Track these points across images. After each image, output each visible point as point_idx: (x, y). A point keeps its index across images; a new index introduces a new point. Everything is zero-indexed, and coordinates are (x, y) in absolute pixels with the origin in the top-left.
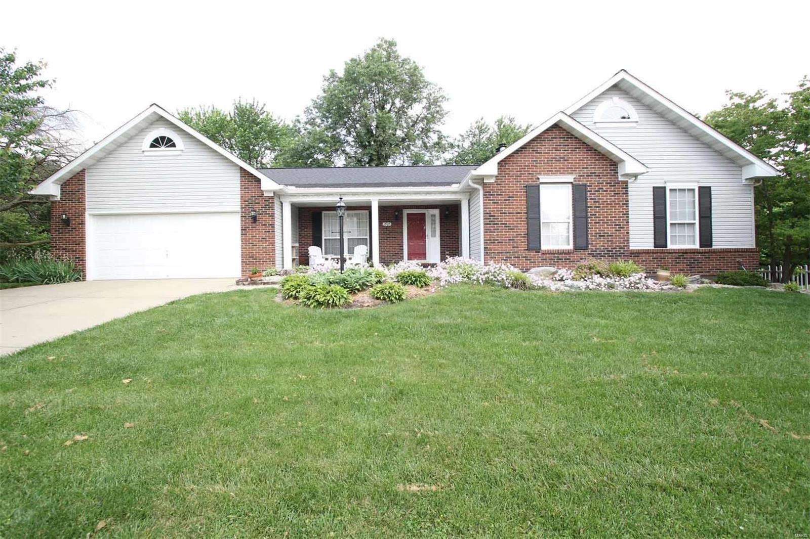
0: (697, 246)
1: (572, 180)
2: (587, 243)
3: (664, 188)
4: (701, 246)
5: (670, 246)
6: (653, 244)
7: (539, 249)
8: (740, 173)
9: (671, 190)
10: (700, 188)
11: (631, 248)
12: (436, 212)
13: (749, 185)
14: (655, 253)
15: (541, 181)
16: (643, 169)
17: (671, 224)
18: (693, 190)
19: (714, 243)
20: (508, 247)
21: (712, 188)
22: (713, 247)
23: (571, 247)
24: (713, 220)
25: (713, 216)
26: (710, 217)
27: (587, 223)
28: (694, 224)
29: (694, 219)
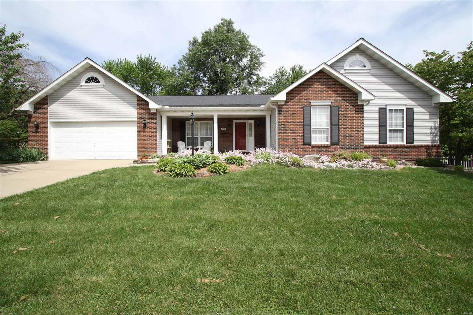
0: (405, 143)
1: (330, 104)
2: (339, 141)
3: (386, 108)
4: (407, 143)
5: (388, 143)
6: (378, 142)
7: (310, 144)
8: (430, 100)
9: (390, 110)
10: (407, 108)
11: (365, 144)
12: (252, 122)
13: (436, 107)
14: (379, 147)
15: (312, 104)
16: (372, 98)
17: (390, 130)
18: (403, 110)
19: (414, 142)
20: (292, 143)
21: (414, 109)
22: (414, 144)
23: (329, 143)
24: (414, 128)
25: (414, 125)
26: (412, 126)
27: (339, 129)
28: (403, 130)
29: (403, 127)
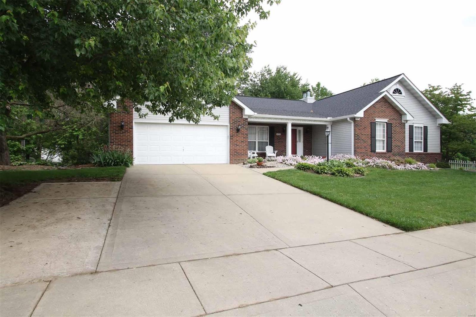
0: (422, 151)
1: (387, 121)
2: (392, 149)
3: (413, 126)
4: (424, 151)
5: (415, 151)
6: (408, 150)
7: (375, 151)
8: (436, 121)
9: (415, 127)
10: (424, 127)
11: (406, 152)
12: (301, 129)
13: (439, 127)
14: (410, 154)
15: (376, 121)
16: (412, 119)
17: (415, 142)
18: (421, 127)
19: (428, 150)
20: (364, 151)
21: (428, 127)
22: (428, 152)
23: (385, 151)
24: (428, 140)
25: (428, 139)
26: (427, 139)
27: (392, 141)
28: (422, 142)
29: (422, 140)
